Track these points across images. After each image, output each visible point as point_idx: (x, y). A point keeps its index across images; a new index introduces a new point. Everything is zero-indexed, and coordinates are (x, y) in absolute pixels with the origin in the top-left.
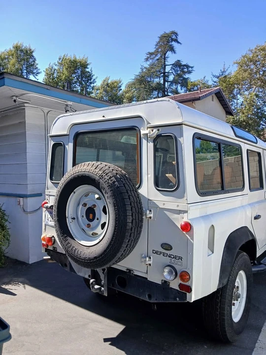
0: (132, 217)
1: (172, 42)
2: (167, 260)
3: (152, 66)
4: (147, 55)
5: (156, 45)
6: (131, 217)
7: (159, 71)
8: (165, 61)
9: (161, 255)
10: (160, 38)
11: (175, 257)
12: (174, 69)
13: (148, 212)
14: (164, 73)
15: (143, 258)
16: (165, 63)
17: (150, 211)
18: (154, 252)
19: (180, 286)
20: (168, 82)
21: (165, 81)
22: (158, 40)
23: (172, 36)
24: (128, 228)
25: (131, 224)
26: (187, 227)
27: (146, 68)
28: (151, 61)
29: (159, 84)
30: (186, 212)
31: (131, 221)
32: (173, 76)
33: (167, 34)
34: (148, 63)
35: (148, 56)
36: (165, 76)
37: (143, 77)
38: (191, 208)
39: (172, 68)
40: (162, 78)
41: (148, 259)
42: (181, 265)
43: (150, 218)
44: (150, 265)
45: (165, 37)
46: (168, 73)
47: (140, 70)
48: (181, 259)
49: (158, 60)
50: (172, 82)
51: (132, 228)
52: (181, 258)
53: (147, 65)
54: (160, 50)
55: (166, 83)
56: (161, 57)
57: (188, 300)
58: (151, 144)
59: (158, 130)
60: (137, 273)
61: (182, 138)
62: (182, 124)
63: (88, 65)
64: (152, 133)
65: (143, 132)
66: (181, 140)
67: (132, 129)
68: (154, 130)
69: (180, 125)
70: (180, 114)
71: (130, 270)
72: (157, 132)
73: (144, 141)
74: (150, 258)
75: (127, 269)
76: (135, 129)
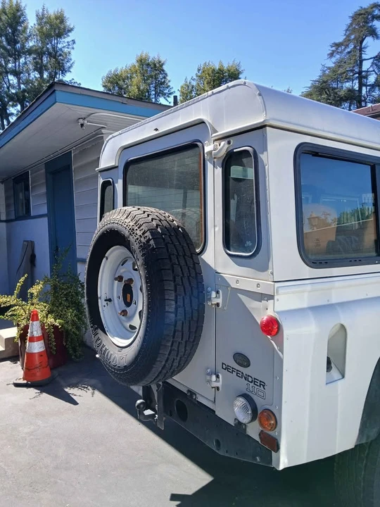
0: (176, 303)
1: (373, 20)
2: (242, 385)
3: (339, 64)
4: (332, 47)
5: (347, 30)
6: (173, 302)
7: (352, 71)
8: (361, 54)
9: (235, 374)
10: (352, 17)
11: (254, 381)
12: (376, 65)
13: (214, 294)
14: (360, 73)
15: (208, 374)
16: (361, 57)
17: (218, 292)
18: (224, 367)
19: (261, 434)
20: (366, 86)
21: (361, 85)
22: (349, 21)
23: (374, 11)
24: (167, 321)
25: (173, 315)
26: (272, 327)
27: (329, 68)
28: (338, 56)
29: (351, 90)
30: (271, 297)
31: (173, 310)
32: (376, 76)
33: (365, 9)
34: (334, 60)
35: (334, 49)
36: (362, 77)
37: (324, 82)
38: (281, 291)
39: (373, 63)
40: (356, 82)
41: (214, 378)
42: (263, 397)
43: (218, 305)
44: (218, 388)
45: (362, 14)
46: (367, 71)
47: (320, 73)
48: (263, 386)
49: (349, 52)
50: (373, 86)
51: (176, 322)
52: (263, 384)
53: (331, 63)
54: (353, 37)
55: (364, 88)
56: (355, 47)
57: (274, 465)
58: (219, 171)
59: (229, 143)
60: (200, 399)
61: (265, 153)
62: (265, 126)
63: (239, 73)
64: (219, 148)
65: (207, 149)
66: (263, 157)
67: (193, 146)
68: (223, 143)
69: (262, 127)
70: (261, 106)
71: (192, 393)
72: (227, 146)
73: (210, 166)
74: (218, 377)
75: (189, 391)
76: (197, 146)
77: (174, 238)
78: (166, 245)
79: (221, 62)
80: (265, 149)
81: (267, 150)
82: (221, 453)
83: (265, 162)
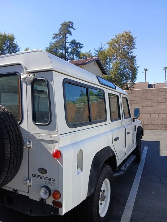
0: (11, 149)
1: (69, 28)
2: (43, 182)
3: (57, 42)
4: (54, 35)
5: (60, 29)
6: (9, 149)
7: (62, 46)
8: (65, 40)
9: (39, 178)
10: (62, 25)
11: (49, 179)
12: (71, 45)
13: (28, 143)
14: (65, 47)
15: (25, 180)
16: (65, 41)
17: (30, 142)
18: (33, 175)
19: (54, 202)
20: (68, 53)
21: (66, 52)
22: (60, 26)
23: (70, 24)
24: (6, 158)
25: (9, 155)
26: (58, 155)
27: (53, 43)
28: (56, 39)
29: (62, 54)
30: (57, 142)
31: (9, 153)
32: (71, 49)
33: (66, 23)
34: (55, 40)
35: (55, 36)
36: (66, 49)
37: (51, 49)
38: (61, 139)
39: (70, 44)
40: (64, 51)
41: (28, 181)
42: (54, 186)
43: (30, 147)
44: (30, 186)
45: (65, 24)
46: (68, 47)
47: (49, 45)
48: (54, 181)
49: (60, 38)
50: (70, 53)
51: (11, 158)
52: (53, 180)
53: (54, 41)
54: (62, 32)
55: (67, 53)
56: (63, 37)
57: (60, 214)
58: (29, 87)
59: (34, 75)
60: (20, 193)
61: (52, 82)
62: (52, 70)
63: (14, 39)
64: (29, 77)
65: (22, 77)
66: (51, 83)
67: (14, 74)
68: (31, 75)
69: (51, 70)
70: (50, 62)
71: (15, 191)
72: (33, 76)
73: (24, 85)
74: (30, 180)
75: (14, 190)
76: (17, 75)
77: (7, 118)
78: (4, 121)
79: (4, 32)
80: (52, 80)
81: (53, 80)
82: (33, 215)
83: (53, 85)
